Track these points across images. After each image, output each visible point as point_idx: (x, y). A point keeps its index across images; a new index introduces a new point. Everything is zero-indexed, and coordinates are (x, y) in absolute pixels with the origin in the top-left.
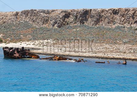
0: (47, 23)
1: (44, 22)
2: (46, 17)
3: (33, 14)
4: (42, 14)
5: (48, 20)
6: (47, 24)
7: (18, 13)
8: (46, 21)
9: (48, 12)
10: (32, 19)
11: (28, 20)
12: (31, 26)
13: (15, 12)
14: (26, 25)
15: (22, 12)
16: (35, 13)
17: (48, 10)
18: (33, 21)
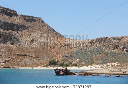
0: (117, 48)
1: (114, 47)
2: (117, 43)
3: (106, 41)
4: (113, 40)
5: (118, 46)
6: (117, 50)
7: (93, 41)
8: (116, 46)
9: (118, 39)
10: (105, 46)
11: (101, 47)
12: (104, 51)
13: (90, 40)
14: (100, 51)
15: (96, 40)
16: (107, 40)
17: (118, 37)
18: (106, 47)
